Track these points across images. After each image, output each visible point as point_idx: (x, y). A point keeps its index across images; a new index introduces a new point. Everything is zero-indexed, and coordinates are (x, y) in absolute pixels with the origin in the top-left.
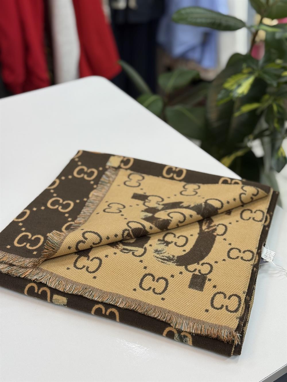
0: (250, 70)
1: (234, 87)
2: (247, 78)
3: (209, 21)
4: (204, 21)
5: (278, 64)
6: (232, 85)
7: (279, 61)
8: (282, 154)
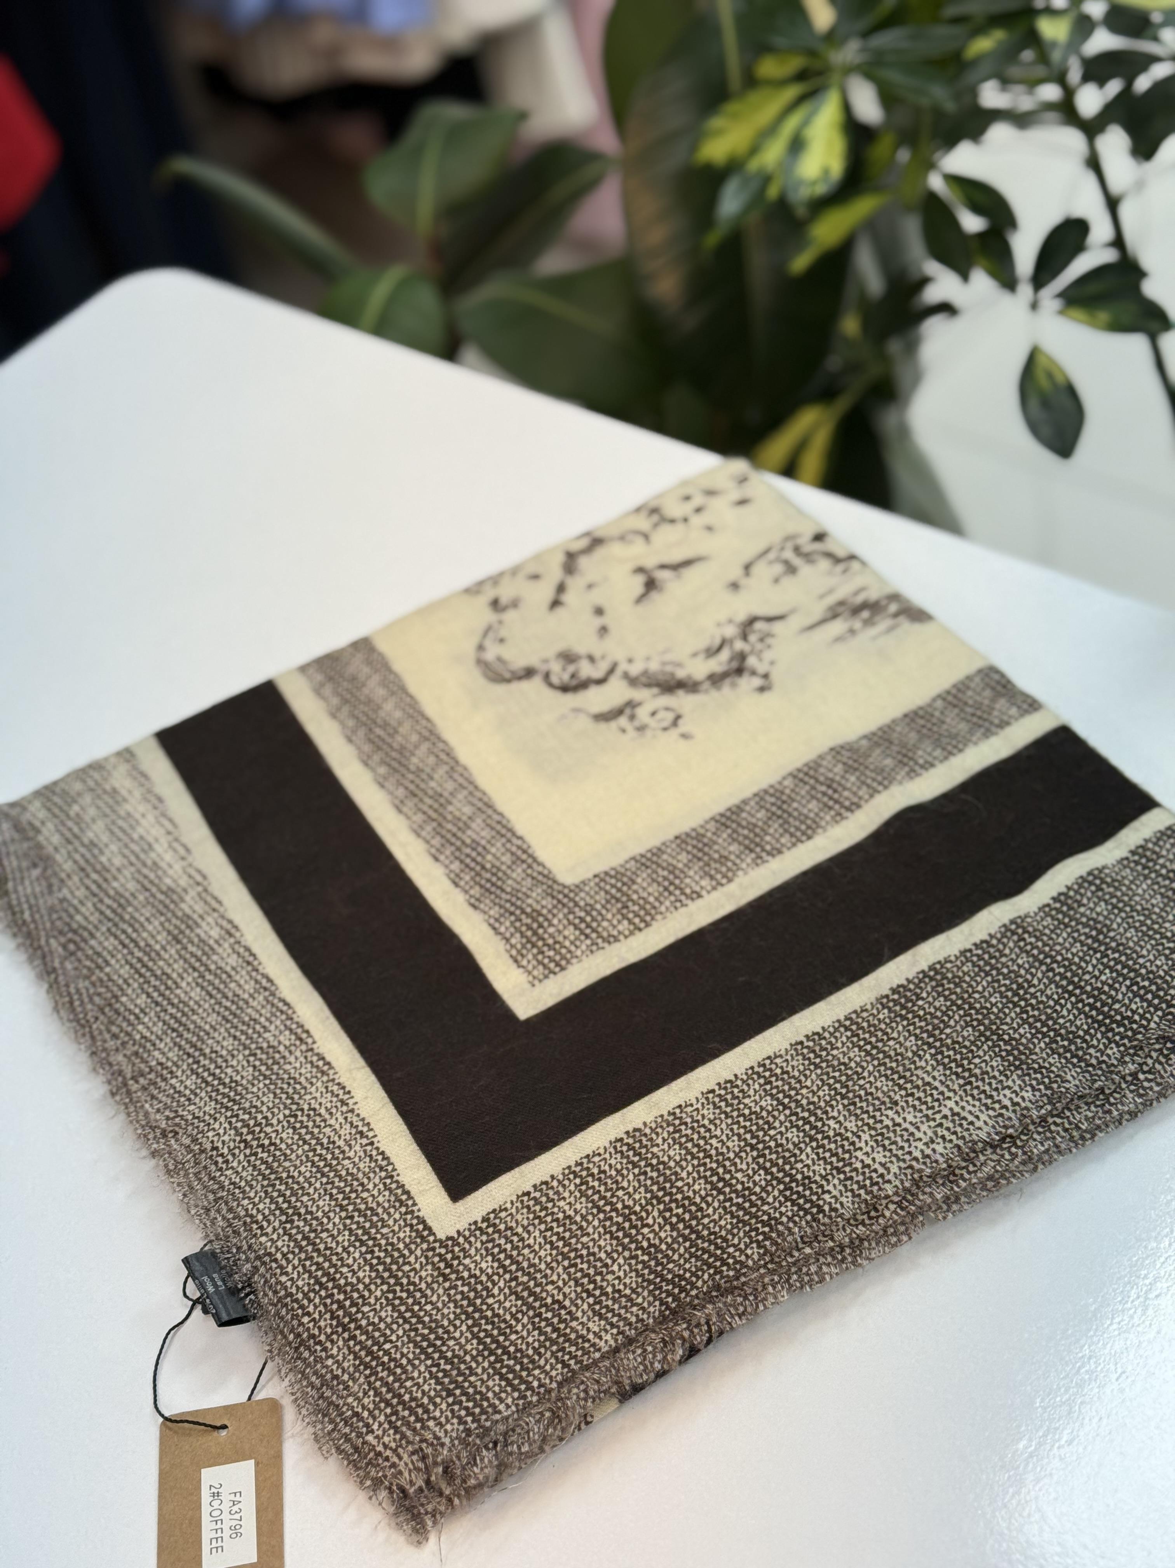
0: (794, 63)
2: (807, 102)
8: (1050, 376)
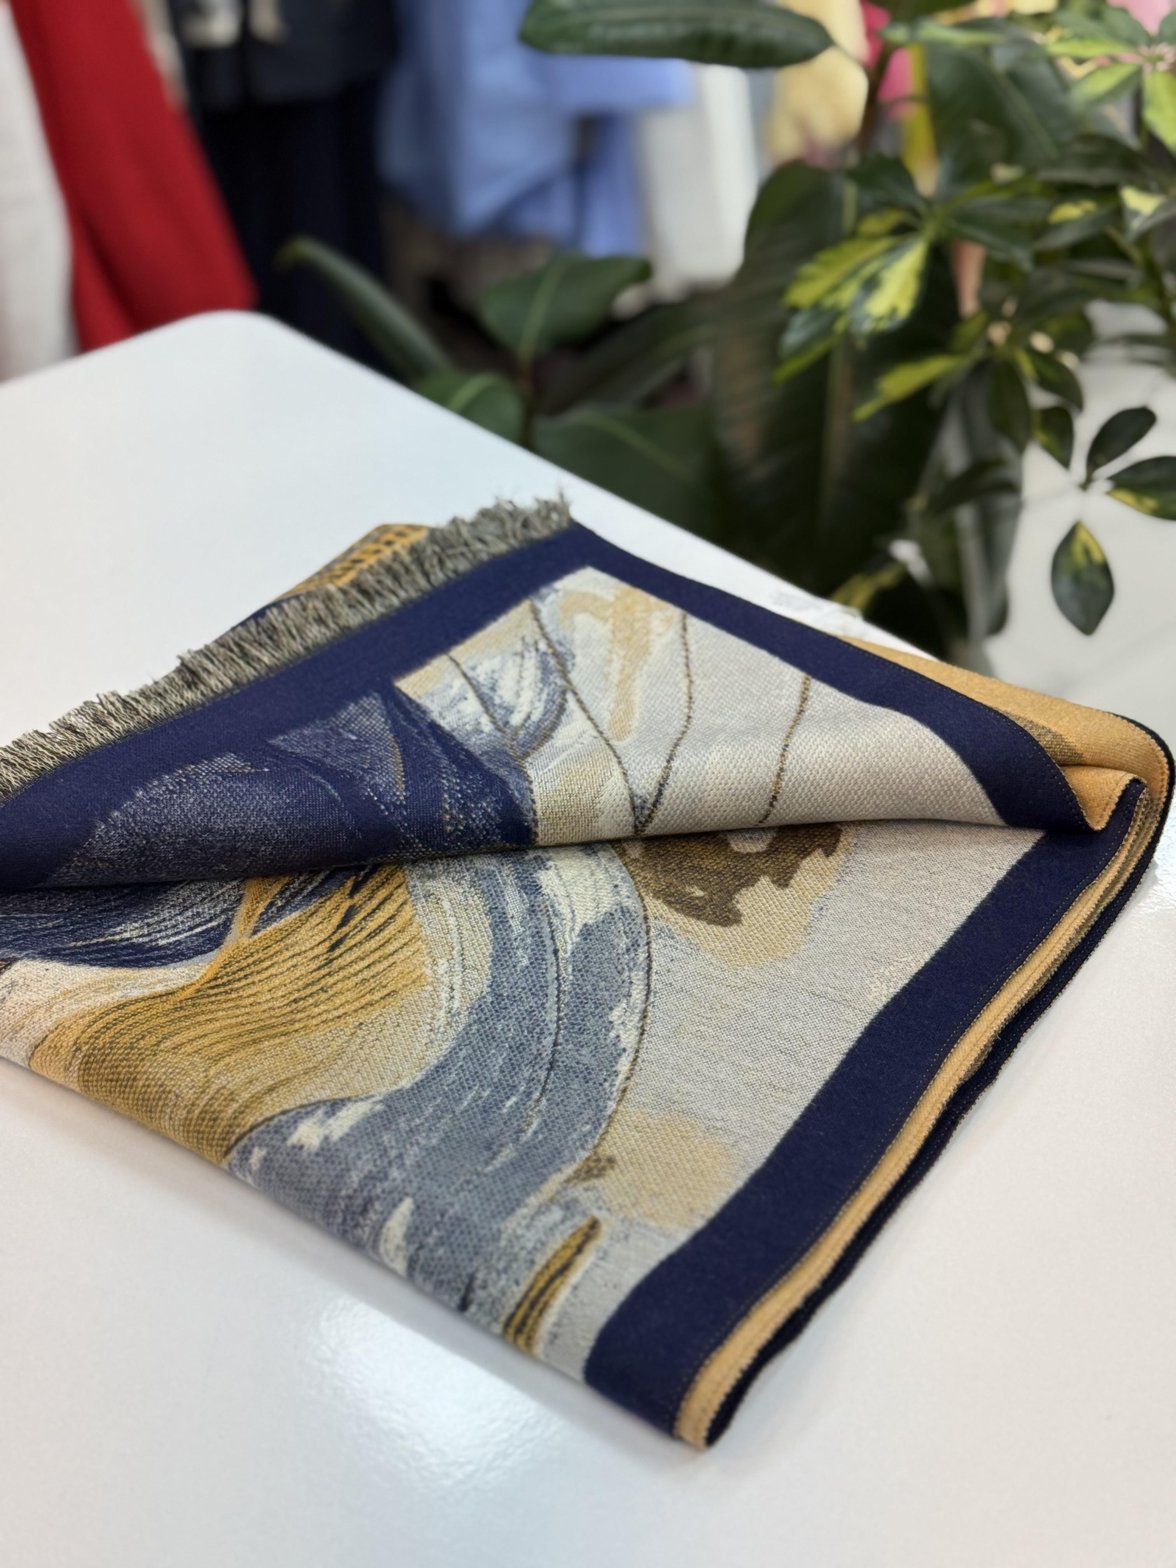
0: (893, 218)
1: (848, 294)
2: (894, 252)
3: (680, 30)
4: (658, 31)
5: (1008, 186)
6: (835, 288)
7: (1003, 173)
